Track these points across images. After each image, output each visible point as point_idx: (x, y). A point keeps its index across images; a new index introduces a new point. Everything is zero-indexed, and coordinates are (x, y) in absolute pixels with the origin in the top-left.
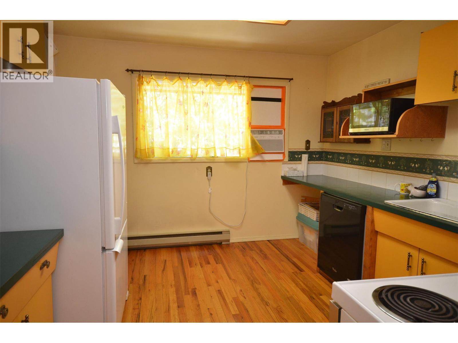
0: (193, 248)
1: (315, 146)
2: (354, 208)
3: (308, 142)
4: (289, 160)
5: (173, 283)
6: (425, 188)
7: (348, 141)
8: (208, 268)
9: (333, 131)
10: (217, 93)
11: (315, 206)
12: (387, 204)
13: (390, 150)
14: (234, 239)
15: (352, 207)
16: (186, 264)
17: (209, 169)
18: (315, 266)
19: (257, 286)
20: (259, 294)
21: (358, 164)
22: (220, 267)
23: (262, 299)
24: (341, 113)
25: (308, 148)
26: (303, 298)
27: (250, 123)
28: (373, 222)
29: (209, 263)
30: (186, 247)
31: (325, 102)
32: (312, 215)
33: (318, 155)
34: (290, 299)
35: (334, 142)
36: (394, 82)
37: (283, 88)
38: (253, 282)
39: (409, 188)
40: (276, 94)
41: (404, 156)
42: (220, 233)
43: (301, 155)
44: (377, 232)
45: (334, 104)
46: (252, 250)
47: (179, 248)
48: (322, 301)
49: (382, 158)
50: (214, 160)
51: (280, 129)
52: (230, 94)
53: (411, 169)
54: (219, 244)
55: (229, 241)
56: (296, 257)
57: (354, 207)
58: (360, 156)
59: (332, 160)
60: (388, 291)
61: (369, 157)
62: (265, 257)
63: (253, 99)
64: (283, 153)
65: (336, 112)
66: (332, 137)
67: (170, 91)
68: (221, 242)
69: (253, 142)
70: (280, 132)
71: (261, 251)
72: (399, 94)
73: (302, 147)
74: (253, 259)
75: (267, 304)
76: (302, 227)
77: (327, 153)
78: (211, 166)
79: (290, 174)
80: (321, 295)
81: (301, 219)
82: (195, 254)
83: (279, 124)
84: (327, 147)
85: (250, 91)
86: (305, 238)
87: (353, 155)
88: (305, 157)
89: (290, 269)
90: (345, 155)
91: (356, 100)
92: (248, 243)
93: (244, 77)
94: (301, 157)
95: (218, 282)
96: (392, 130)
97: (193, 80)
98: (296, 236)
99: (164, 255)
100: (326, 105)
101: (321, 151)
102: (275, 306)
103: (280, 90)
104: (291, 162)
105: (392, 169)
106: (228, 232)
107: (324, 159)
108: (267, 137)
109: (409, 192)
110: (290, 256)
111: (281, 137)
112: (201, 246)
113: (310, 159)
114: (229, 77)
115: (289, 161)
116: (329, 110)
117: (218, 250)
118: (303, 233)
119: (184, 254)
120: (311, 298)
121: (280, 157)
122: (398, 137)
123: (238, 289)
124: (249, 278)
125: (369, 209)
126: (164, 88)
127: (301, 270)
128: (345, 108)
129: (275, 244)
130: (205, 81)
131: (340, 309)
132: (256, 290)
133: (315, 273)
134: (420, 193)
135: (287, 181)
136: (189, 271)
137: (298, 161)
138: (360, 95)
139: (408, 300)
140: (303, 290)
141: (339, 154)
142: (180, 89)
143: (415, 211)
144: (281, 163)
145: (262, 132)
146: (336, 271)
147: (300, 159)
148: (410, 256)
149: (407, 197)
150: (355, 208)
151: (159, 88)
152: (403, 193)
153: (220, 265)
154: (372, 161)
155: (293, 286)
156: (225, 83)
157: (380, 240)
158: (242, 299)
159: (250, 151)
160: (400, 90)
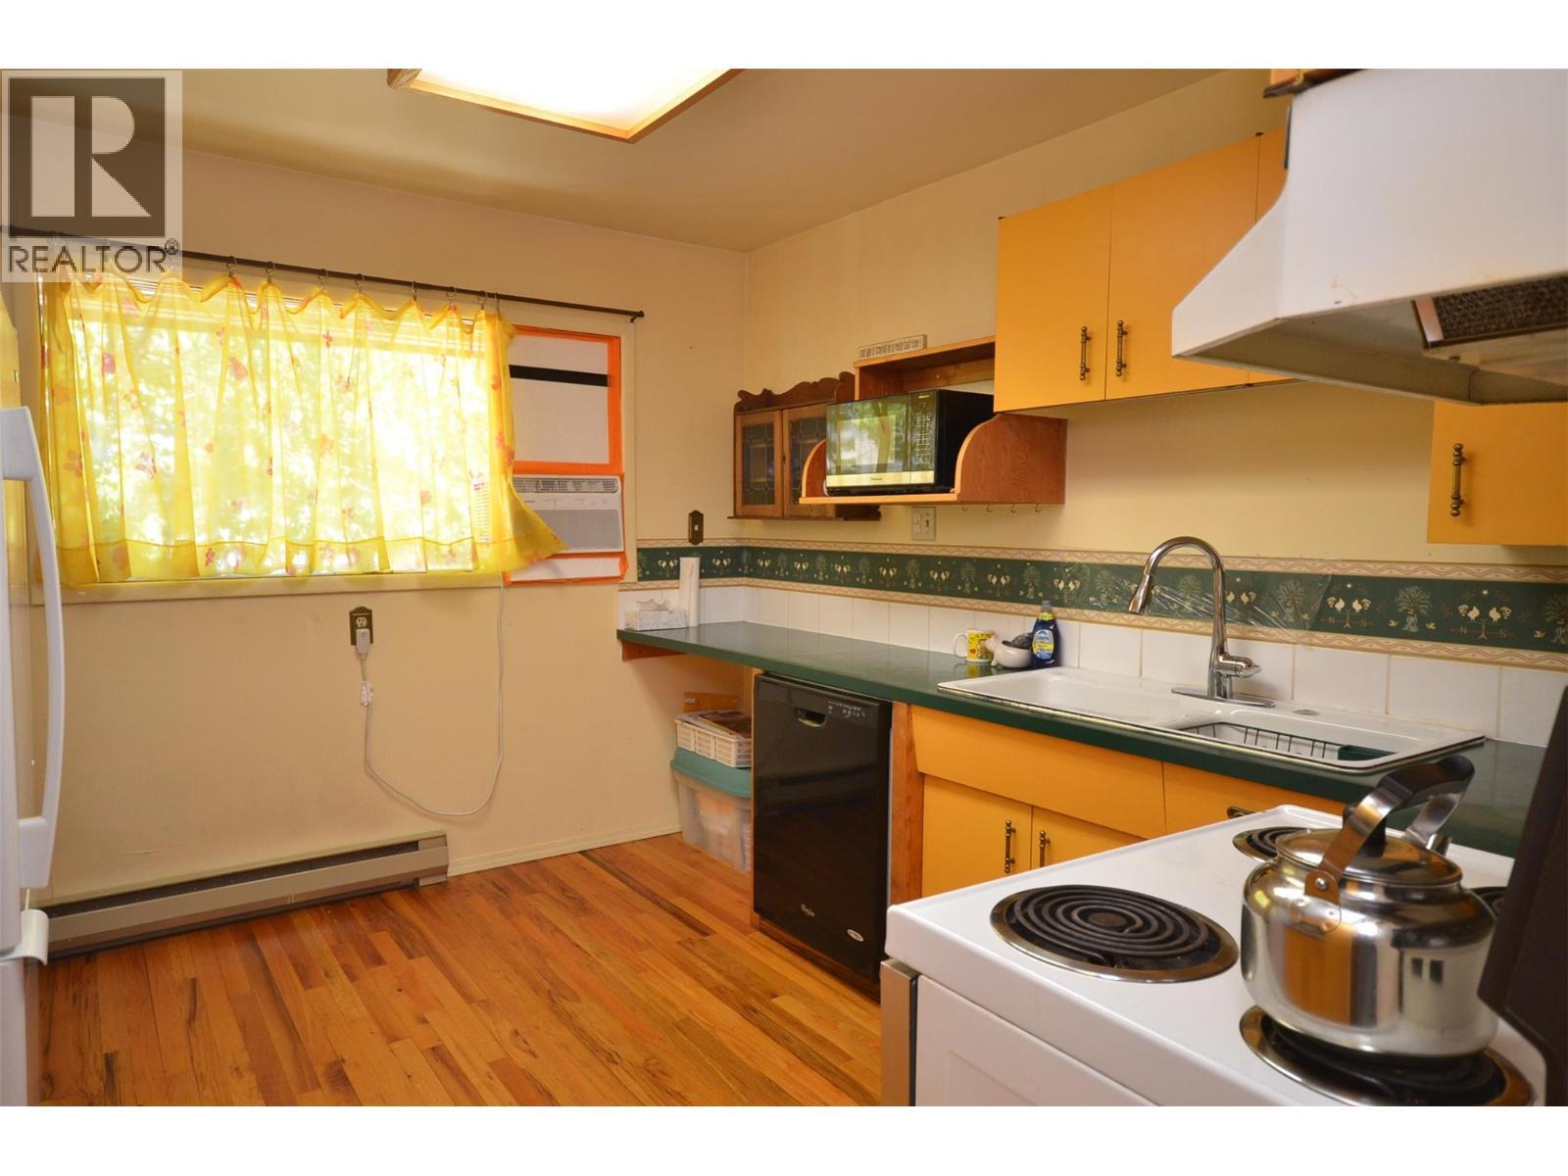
0: (307, 917)
1: (720, 531)
2: (857, 711)
3: (696, 518)
4: (641, 576)
5: (244, 1059)
6: (1026, 643)
7: (819, 515)
8: (380, 980)
9: (772, 484)
10: (385, 346)
11: (732, 722)
12: (946, 691)
13: (935, 539)
14: (463, 862)
15: (852, 711)
16: (287, 978)
17: (361, 617)
18: (745, 911)
19: (569, 1006)
20: (580, 1033)
21: (850, 581)
22: (424, 969)
23: (595, 1048)
24: (795, 426)
25: (696, 536)
26: (723, 1016)
27: (510, 455)
28: (910, 747)
29: (378, 961)
30: (277, 917)
31: (742, 394)
32: (724, 749)
33: (729, 560)
34: (684, 1027)
35: (778, 518)
36: (938, 344)
37: (612, 341)
38: (554, 996)
39: (991, 644)
40: (591, 358)
41: (970, 555)
42: (412, 846)
43: (676, 561)
44: (923, 775)
45: (768, 399)
46: (531, 891)
47: (244, 925)
48: (781, 1013)
49: (913, 563)
50: (377, 584)
51: (607, 474)
52: (433, 350)
53: (990, 591)
54: (409, 887)
55: (443, 870)
56: (679, 891)
57: (859, 709)
58: (852, 558)
59: (770, 574)
60: (1025, 904)
61: (878, 559)
62: (581, 907)
63: (517, 372)
64: (622, 555)
65: (781, 424)
66: (772, 501)
67: (189, 326)
68: (417, 880)
69: (520, 518)
70: (609, 487)
71: (563, 889)
72: (948, 380)
73: (677, 534)
74: (538, 918)
75: (611, 1059)
76: (693, 792)
77: (755, 552)
78: (369, 608)
79: (647, 623)
80: (775, 996)
81: (687, 768)
82: (316, 938)
83: (604, 458)
84: (756, 533)
85: (502, 344)
86: (700, 828)
87: (833, 556)
88: (690, 565)
89: (669, 931)
90: (811, 555)
91: (836, 392)
92: (514, 869)
93: (482, 294)
94: (678, 568)
95: (424, 1021)
96: (944, 482)
97: (289, 293)
98: (672, 827)
99: (183, 964)
100: (747, 404)
101: (735, 545)
102: (640, 1059)
103: (602, 348)
104: (646, 583)
105: (943, 593)
106: (441, 839)
107: (746, 572)
108: (566, 501)
109: (988, 654)
110: (663, 892)
111: (611, 501)
112: (334, 905)
113: (707, 572)
114: (424, 290)
115: (640, 579)
116: (759, 418)
117: (405, 908)
118: (695, 811)
119: (272, 946)
120: (748, 1012)
121: (610, 567)
122: (960, 502)
123: (505, 1029)
124: (536, 989)
125: (900, 710)
126: (164, 314)
127: (704, 931)
128: (807, 412)
129: (608, 860)
130: (336, 299)
131: (915, 976)
132: (568, 1020)
133: (745, 933)
134: (1016, 655)
135: (637, 645)
136: (302, 1002)
137: (668, 579)
138: (846, 377)
139: (1075, 915)
140: (719, 992)
141: (793, 554)
142: (238, 321)
143: (1017, 705)
144: (613, 588)
145: (548, 486)
146: (813, 914)
147: (675, 574)
148: (1010, 831)
149: (986, 670)
150: (860, 712)
151: (144, 310)
152: (975, 659)
153: (426, 960)
154: (888, 573)
155: (685, 985)
156: (413, 310)
157: (932, 797)
158: (522, 1060)
159: (511, 548)
160: (950, 370)
